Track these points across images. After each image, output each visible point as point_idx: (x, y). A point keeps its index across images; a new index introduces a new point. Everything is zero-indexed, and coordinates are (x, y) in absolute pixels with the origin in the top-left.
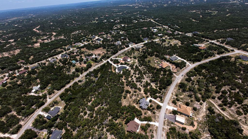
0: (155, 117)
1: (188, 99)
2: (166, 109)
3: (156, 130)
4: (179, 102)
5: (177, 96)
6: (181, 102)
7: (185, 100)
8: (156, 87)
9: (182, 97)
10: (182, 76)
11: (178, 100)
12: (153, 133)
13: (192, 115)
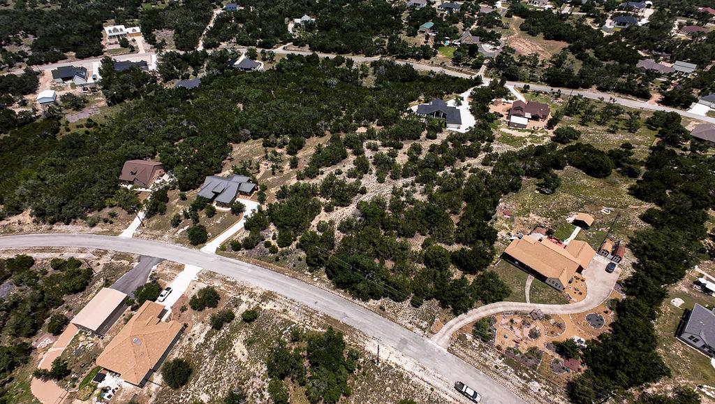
0: (157, 227)
1: (218, 388)
2: (180, 262)
3: (111, 232)
4: (209, 328)
5: (250, 317)
6: (202, 340)
7: (209, 365)
8: (322, 227)
9: (239, 348)
10: (459, 387)
11: (217, 324)
12: (103, 224)
13: (105, 390)
